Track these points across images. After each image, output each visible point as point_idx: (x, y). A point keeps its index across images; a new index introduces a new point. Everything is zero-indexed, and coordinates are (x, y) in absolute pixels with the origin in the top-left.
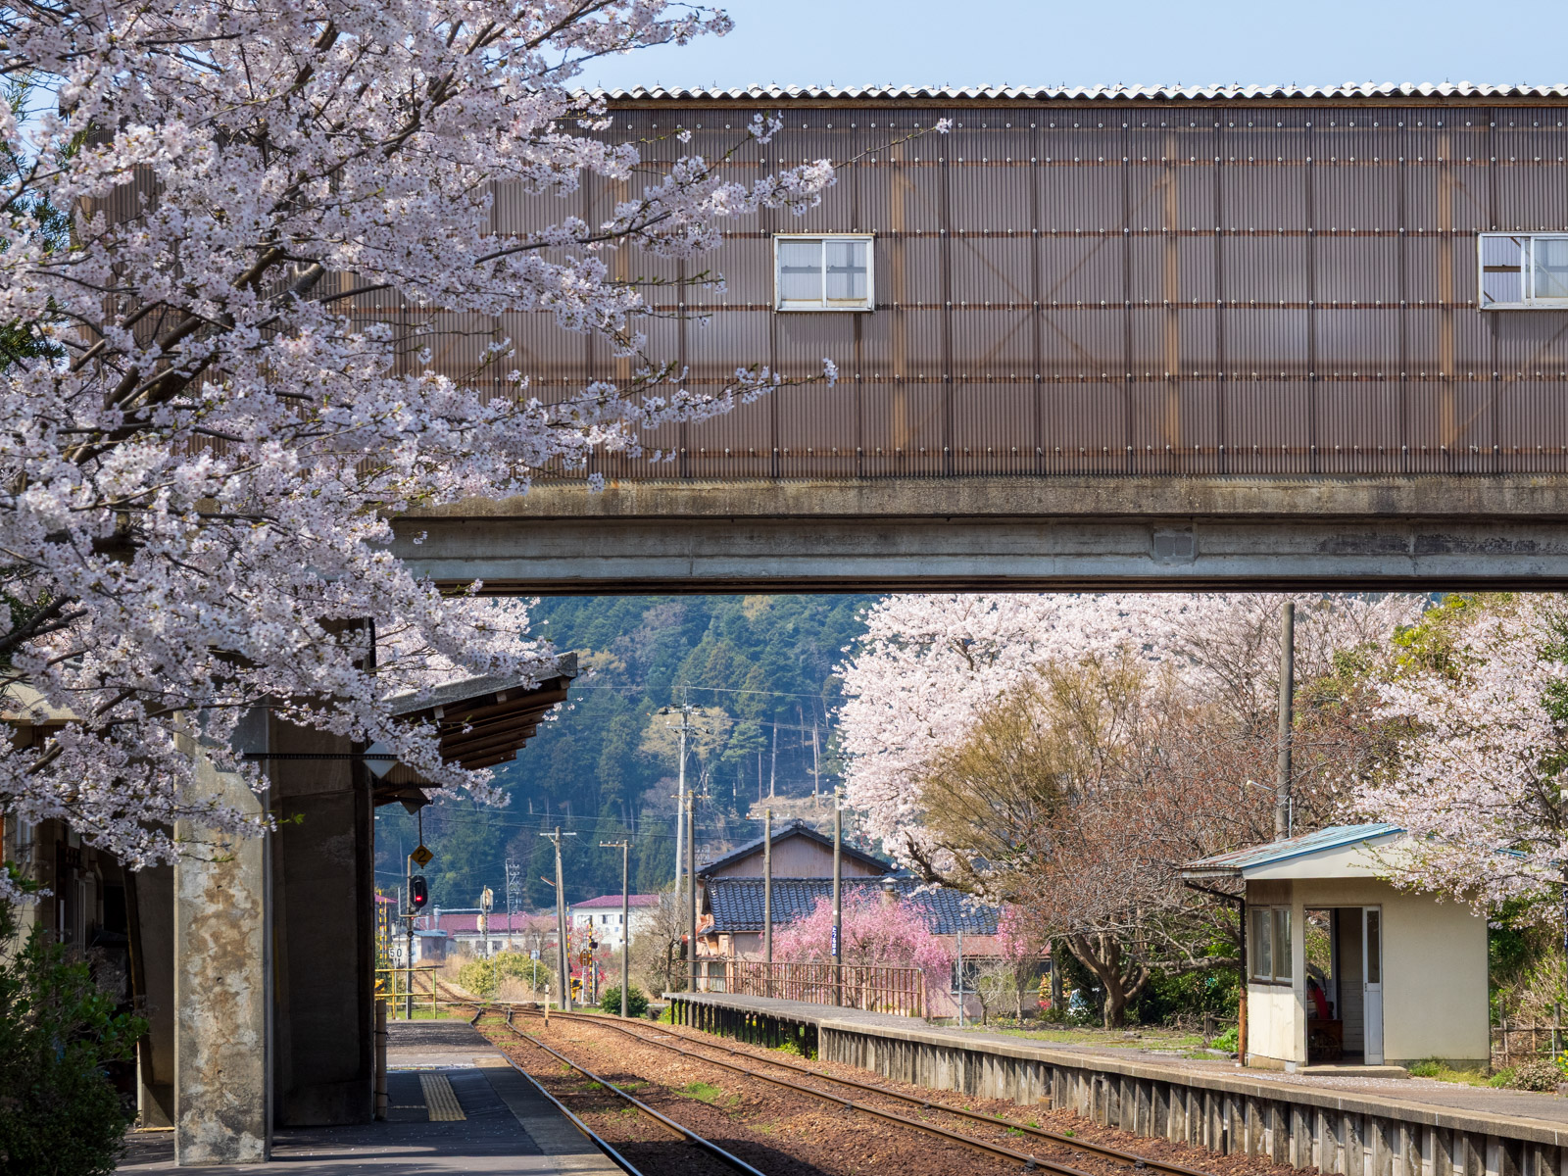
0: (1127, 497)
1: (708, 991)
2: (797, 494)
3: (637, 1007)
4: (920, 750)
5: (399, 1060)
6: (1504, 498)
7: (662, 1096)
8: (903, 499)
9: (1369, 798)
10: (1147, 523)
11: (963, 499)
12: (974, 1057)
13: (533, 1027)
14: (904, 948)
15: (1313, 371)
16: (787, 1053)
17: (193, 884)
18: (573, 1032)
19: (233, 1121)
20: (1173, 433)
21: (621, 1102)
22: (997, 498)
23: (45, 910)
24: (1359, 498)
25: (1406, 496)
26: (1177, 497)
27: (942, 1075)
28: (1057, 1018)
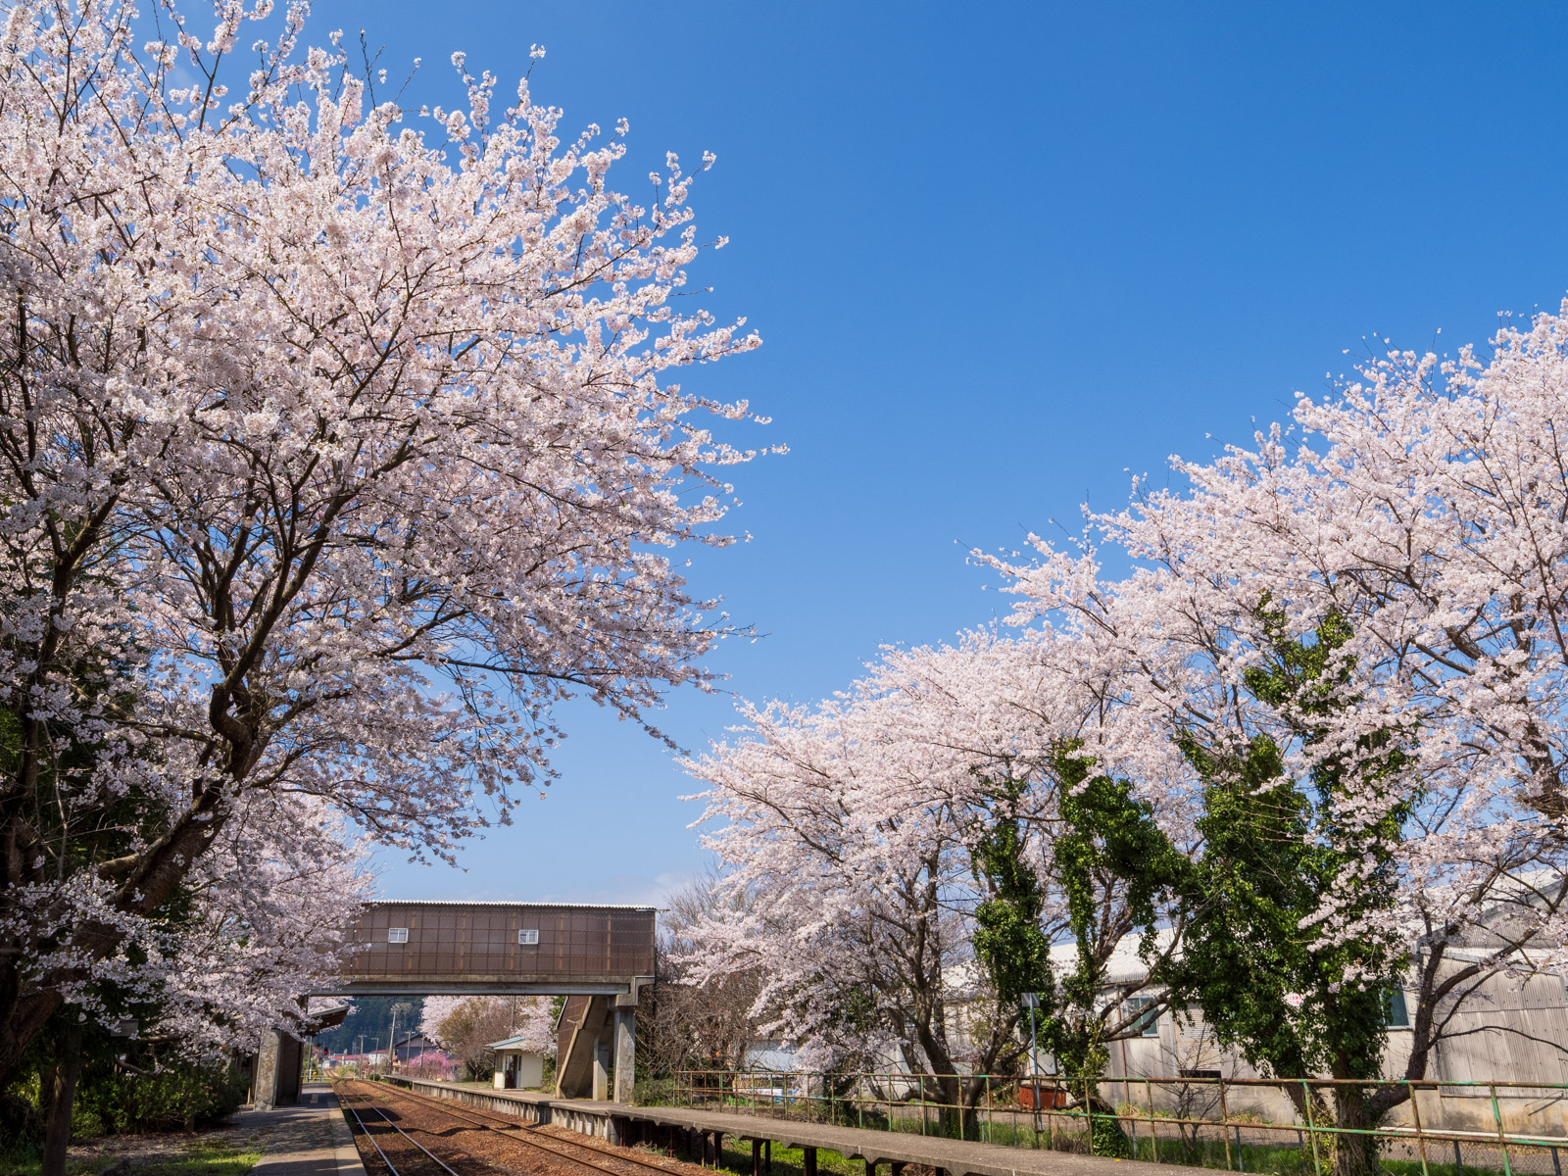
0: (452, 978)
1: (394, 1074)
2: (390, 978)
3: (377, 1078)
4: (440, 1019)
5: (305, 1091)
6: (520, 979)
7: (370, 1099)
8: (410, 978)
9: (519, 1032)
10: (455, 983)
11: (421, 979)
12: (455, 1092)
13: (349, 1084)
14: (440, 1064)
15: (488, 955)
16: (406, 1089)
17: (263, 1055)
18: (359, 1085)
19: (266, 1102)
20: (461, 966)
21: (360, 1100)
22: (427, 978)
23: (233, 1062)
24: (494, 979)
25: (503, 978)
26: (461, 978)
27: (435, 1093)
28: (466, 1080)
